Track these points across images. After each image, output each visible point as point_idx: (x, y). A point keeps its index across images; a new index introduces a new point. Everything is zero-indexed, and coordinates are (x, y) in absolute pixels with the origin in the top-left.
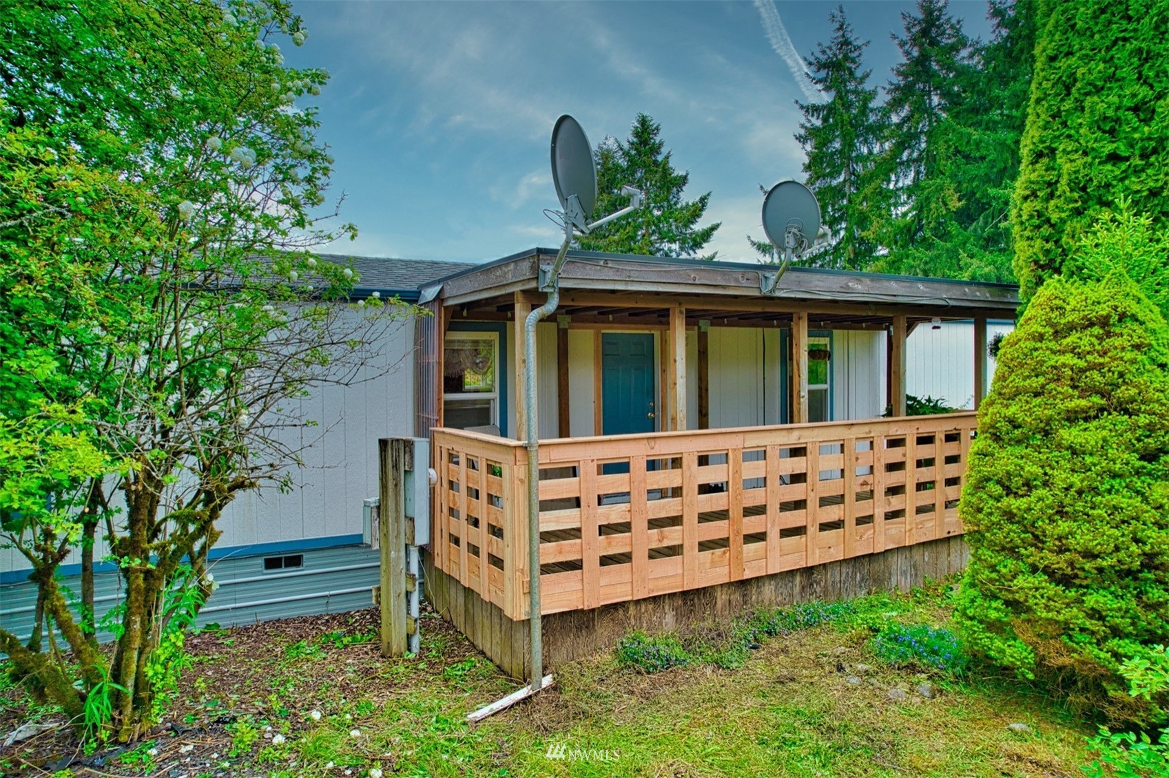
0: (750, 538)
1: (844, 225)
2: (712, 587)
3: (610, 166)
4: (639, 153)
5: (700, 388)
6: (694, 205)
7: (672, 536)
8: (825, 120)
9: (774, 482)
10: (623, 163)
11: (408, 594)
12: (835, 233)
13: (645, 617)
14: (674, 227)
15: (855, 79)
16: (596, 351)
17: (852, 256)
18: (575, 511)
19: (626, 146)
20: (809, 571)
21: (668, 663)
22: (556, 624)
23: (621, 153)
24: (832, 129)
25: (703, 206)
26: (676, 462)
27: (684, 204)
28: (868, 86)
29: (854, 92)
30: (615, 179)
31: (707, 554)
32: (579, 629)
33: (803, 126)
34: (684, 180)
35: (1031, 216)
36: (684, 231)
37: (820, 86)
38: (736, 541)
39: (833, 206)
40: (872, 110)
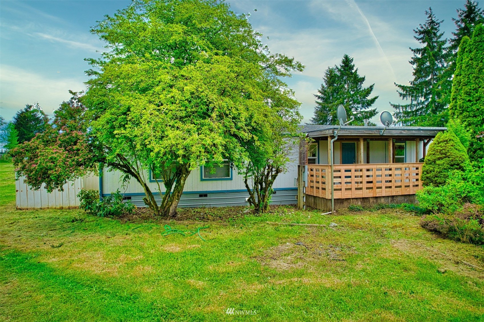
0: (378, 188)
1: (431, 96)
2: (369, 197)
3: (333, 75)
4: (345, 70)
5: (367, 156)
6: (367, 89)
7: (360, 186)
8: (423, 54)
9: (384, 176)
10: (338, 74)
11: (303, 197)
12: (427, 99)
13: (354, 202)
14: (359, 98)
15: (436, 37)
16: (341, 147)
17: (434, 109)
18: (340, 179)
19: (339, 67)
20: (393, 197)
21: (359, 210)
22: (336, 201)
23: (337, 70)
24: (426, 58)
25: (371, 89)
26: (361, 170)
27: (363, 89)
28: (442, 39)
29: (435, 42)
30: (335, 80)
31: (368, 190)
32: (341, 203)
33: (412, 58)
34: (363, 79)
35: (451, 114)
36: (363, 100)
37: (421, 41)
38: (375, 188)
39: (426, 89)
40: (444, 49)
